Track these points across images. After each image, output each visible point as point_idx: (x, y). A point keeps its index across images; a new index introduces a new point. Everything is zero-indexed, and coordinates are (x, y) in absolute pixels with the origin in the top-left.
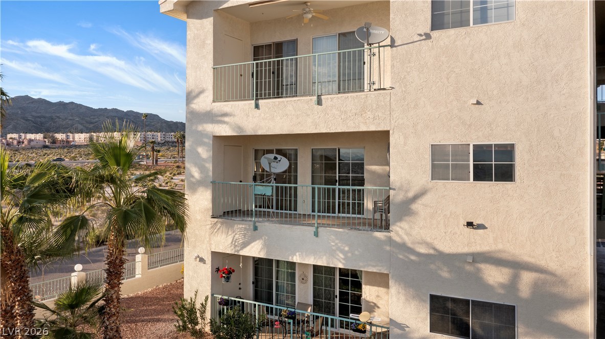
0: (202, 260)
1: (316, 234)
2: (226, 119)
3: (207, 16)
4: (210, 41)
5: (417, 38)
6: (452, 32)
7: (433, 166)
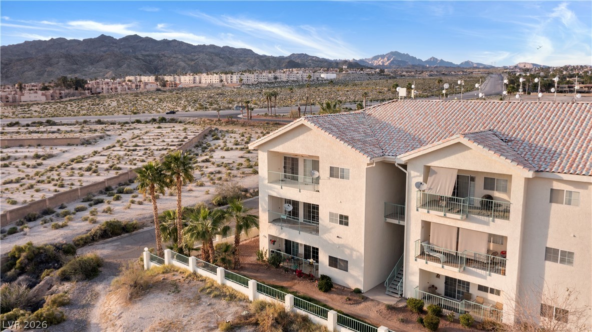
0: (265, 237)
1: (299, 233)
2: (273, 190)
3: (266, 152)
4: (266, 161)
5: (326, 178)
6: (335, 179)
7: (330, 218)
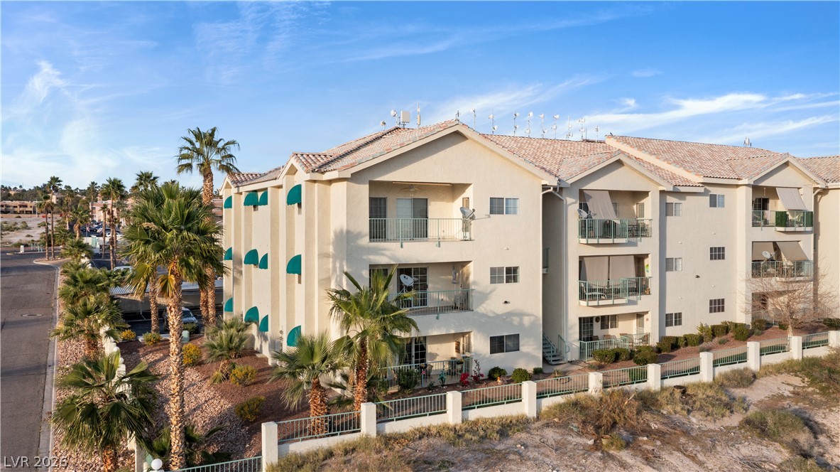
1: (437, 318)
2: (384, 252)
3: (365, 184)
4: (366, 201)
5: (485, 217)
6: (497, 216)
7: (491, 277)
